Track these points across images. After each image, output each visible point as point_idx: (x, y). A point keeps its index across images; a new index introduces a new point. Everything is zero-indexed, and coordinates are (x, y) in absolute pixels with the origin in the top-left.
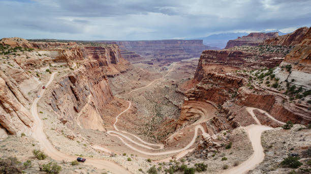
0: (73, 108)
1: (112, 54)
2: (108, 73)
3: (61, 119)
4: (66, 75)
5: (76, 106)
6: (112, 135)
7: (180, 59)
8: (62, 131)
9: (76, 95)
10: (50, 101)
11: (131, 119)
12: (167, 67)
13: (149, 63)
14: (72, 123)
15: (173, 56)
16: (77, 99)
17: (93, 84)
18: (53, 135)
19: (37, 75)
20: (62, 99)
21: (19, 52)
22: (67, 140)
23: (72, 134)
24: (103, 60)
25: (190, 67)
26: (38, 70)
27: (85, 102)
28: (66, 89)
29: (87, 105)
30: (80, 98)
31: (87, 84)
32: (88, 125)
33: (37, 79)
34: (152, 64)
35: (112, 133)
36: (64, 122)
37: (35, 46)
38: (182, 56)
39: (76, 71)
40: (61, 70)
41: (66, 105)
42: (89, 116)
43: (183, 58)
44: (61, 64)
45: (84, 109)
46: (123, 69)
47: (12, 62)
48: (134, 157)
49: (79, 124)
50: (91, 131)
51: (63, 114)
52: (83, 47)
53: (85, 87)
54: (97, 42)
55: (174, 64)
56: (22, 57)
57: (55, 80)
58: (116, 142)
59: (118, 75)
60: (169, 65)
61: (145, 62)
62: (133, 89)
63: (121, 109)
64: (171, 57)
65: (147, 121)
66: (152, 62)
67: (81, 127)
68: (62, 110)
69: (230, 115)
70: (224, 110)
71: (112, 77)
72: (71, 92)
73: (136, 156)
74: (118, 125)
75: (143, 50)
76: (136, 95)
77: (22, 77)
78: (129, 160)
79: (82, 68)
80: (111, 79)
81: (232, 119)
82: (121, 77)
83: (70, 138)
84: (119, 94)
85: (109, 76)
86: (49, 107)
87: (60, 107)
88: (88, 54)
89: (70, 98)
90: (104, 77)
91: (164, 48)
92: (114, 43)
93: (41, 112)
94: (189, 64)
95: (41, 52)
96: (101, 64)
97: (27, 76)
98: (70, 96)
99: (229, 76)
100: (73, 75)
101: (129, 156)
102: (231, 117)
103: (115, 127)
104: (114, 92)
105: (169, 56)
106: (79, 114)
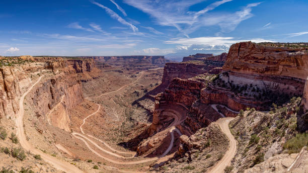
0: (47, 104)
1: (87, 65)
2: (82, 79)
3: (37, 113)
4: (50, 78)
5: (50, 103)
6: (77, 137)
7: (147, 69)
8: (35, 124)
9: (52, 95)
10: (33, 97)
11: (99, 122)
12: (136, 75)
13: (119, 71)
14: (44, 118)
15: (141, 66)
16: (53, 98)
17: (68, 87)
18: (28, 125)
19: (31, 77)
20: (41, 96)
21: (26, 63)
22: (37, 133)
23: (42, 128)
24: (80, 68)
25: (157, 74)
26: (33, 74)
27: (58, 101)
28: (47, 88)
29: (59, 104)
30: (55, 98)
31: (63, 86)
32: (56, 123)
33: (30, 79)
34: (122, 72)
35: (77, 135)
36: (39, 116)
37: (35, 59)
38: (149, 67)
39: (57, 76)
40: (47, 74)
41: (43, 101)
42: (59, 114)
43: (150, 68)
44: (48, 70)
45: (56, 107)
46: (95, 76)
47: (21, 68)
48: (102, 165)
49: (49, 120)
50: (58, 129)
51: (38, 109)
52: (66, 60)
53: (61, 88)
54: (77, 57)
55: (142, 73)
56: (27, 66)
57: (41, 81)
58: (81, 145)
59: (90, 80)
60: (137, 73)
61: (116, 71)
62: (103, 92)
63: (90, 111)
64: (139, 67)
65: (116, 126)
66: (122, 71)
67: (49, 123)
68: (39, 105)
69: (200, 113)
70: (194, 110)
71: (85, 81)
72: (49, 91)
73: (104, 164)
74: (85, 127)
75: (115, 62)
76: (106, 98)
77: (23, 77)
78: (95, 168)
79: (62, 73)
80: (84, 83)
81: (203, 117)
82: (93, 82)
83: (40, 132)
84: (90, 96)
85: (83, 81)
86: (32, 100)
87: (38, 102)
88: (68, 65)
89: (47, 96)
90: (78, 82)
91: (133, 61)
92: (90, 58)
93: (25, 104)
94: (156, 72)
95: (38, 63)
96: (78, 72)
97: (25, 76)
98: (48, 94)
99: (190, 81)
100: (55, 78)
101: (96, 164)
102: (201, 115)
103: (81, 129)
104: (85, 95)
105: (138, 66)
106: (51, 111)
